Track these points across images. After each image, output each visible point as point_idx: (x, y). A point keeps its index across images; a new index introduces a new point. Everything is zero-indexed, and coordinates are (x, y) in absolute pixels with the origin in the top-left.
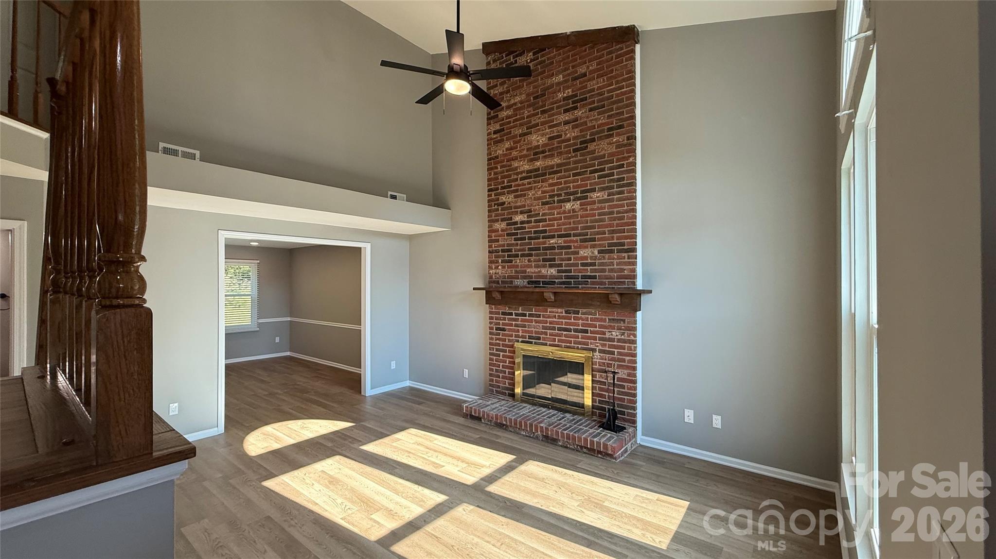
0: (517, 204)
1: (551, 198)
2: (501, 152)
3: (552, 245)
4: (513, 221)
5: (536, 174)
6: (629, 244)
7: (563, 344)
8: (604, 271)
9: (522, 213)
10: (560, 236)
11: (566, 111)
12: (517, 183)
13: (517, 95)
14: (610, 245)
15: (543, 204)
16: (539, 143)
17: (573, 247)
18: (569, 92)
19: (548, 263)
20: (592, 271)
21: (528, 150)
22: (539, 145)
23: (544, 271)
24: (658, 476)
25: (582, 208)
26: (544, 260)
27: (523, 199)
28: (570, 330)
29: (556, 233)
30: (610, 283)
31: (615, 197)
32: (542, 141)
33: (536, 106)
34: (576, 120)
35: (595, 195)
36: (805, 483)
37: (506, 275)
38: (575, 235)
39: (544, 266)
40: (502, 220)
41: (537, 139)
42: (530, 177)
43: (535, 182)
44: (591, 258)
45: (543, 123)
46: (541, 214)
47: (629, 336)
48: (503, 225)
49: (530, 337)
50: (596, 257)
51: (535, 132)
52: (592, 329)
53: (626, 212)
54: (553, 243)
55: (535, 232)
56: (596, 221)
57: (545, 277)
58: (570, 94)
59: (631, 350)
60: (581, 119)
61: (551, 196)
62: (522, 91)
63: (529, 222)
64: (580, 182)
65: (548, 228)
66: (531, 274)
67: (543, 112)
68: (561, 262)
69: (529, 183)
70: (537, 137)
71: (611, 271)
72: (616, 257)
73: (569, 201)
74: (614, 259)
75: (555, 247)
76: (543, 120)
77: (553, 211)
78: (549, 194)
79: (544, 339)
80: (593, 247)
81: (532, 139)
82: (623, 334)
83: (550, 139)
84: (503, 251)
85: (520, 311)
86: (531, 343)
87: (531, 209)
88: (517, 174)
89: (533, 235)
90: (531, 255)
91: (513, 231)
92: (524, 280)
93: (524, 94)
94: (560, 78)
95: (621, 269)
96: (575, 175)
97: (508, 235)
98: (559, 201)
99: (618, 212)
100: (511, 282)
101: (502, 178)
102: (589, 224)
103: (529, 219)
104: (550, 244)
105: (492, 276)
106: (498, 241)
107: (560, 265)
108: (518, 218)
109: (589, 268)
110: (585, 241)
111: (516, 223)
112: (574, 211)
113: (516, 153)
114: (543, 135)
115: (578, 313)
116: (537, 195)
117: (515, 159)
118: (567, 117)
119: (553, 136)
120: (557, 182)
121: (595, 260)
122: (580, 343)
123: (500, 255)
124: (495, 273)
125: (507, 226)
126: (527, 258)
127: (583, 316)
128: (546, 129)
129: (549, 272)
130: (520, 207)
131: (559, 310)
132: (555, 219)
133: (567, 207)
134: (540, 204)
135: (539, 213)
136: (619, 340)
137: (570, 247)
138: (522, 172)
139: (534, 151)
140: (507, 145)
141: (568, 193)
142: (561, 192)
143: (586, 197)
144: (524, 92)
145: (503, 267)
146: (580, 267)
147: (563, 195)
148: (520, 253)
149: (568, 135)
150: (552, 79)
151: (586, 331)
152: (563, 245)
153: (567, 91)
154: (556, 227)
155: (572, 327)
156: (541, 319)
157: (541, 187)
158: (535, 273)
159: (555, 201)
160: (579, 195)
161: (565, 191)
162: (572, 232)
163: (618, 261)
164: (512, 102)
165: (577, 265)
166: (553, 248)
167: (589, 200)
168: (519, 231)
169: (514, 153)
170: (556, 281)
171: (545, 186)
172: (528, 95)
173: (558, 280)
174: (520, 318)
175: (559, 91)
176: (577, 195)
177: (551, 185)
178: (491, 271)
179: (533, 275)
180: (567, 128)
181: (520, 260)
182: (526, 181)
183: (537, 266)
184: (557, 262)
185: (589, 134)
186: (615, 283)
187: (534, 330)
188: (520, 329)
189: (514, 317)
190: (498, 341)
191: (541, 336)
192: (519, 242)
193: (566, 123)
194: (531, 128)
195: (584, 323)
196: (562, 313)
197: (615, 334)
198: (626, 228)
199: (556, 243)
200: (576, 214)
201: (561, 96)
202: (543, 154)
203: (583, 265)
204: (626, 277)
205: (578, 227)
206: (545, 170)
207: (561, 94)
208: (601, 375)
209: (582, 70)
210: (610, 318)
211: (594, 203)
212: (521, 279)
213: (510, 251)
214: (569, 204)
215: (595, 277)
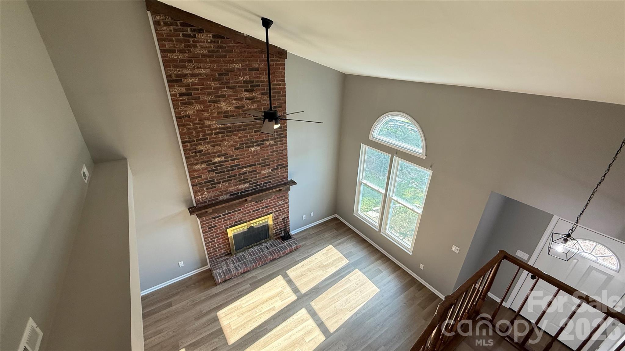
0: (214, 151)
1: (241, 145)
2: (191, 112)
3: (244, 172)
4: (213, 162)
5: (228, 131)
6: (285, 164)
7: (256, 217)
8: (274, 178)
9: (219, 156)
10: (249, 166)
11: (246, 91)
12: (212, 136)
13: (201, 67)
14: (277, 166)
15: (236, 149)
16: (228, 110)
17: (257, 170)
18: (247, 78)
19: (243, 182)
20: (269, 180)
21: (218, 113)
22: (228, 111)
23: (240, 187)
24: (314, 243)
25: (262, 150)
26: (240, 181)
27: (219, 147)
28: (259, 209)
29: (247, 165)
30: (278, 182)
31: (278, 143)
32: (230, 108)
33: (222, 81)
34: (254, 98)
35: (268, 143)
36: (331, 218)
37: (212, 196)
38: (258, 164)
39: (240, 184)
40: (203, 163)
41: (226, 106)
42: (223, 133)
43: (228, 136)
44: (268, 173)
45: (230, 96)
46: (235, 155)
47: (286, 201)
48: (204, 166)
49: (235, 222)
50: (270, 172)
51: (223, 101)
52: (270, 205)
53: (284, 150)
54: (245, 171)
55: (231, 167)
56: (270, 156)
57: (240, 190)
58: (248, 79)
59: (287, 206)
60: (257, 98)
61: (240, 144)
62: (206, 66)
63: (225, 161)
64: (259, 135)
65: (240, 163)
66: (232, 190)
67: (229, 88)
68: (251, 179)
69: (224, 137)
70: (226, 105)
71: (278, 177)
72: (280, 171)
73: (253, 146)
74: (279, 171)
75: (247, 172)
76: (229, 93)
77: (244, 153)
78: (239, 143)
79: (245, 219)
80: (269, 168)
81: (221, 105)
82: (284, 201)
83: (237, 108)
84: (206, 182)
85: (227, 212)
86: (237, 225)
87: (227, 153)
88: (211, 130)
89: (230, 168)
90: (231, 180)
91: (214, 168)
92: (227, 195)
93: (207, 68)
94: (239, 65)
95: (282, 175)
96: (255, 131)
97: (209, 171)
98: (247, 147)
99: (280, 150)
100: (217, 199)
101: (196, 132)
102: (266, 157)
103: (226, 159)
104: (243, 171)
105: (199, 200)
106: (200, 177)
107: (251, 181)
108: (217, 160)
109: (267, 179)
110: (265, 166)
111: (216, 163)
112: (256, 151)
113: (207, 115)
114: (230, 104)
115: (263, 200)
116: (230, 144)
117: (208, 119)
118: (248, 95)
119: (239, 106)
120: (245, 136)
121: (270, 174)
122: (264, 213)
123: (204, 185)
124: (202, 198)
125: (207, 166)
126: (227, 183)
127: (265, 201)
128: (232, 101)
129: (244, 186)
130: (217, 152)
131: (252, 203)
132: (245, 157)
133: (252, 150)
134: (234, 149)
135: (234, 155)
136: (282, 204)
137: (256, 171)
138: (215, 129)
139: (224, 115)
140: (198, 107)
141: (252, 142)
142: (248, 142)
143: (263, 144)
144: (208, 67)
145: (208, 193)
146: (262, 179)
147: (249, 143)
148: (221, 181)
149: (249, 107)
150: (233, 64)
151: (268, 207)
152: (251, 170)
153: (246, 77)
154: (246, 162)
155: (260, 208)
156: (242, 210)
157: (233, 139)
158: (235, 189)
159: (244, 147)
160: (259, 143)
161: (250, 141)
162: (257, 163)
163: (281, 172)
164: (196, 72)
165: (261, 179)
166: (246, 173)
167: (265, 145)
168: (219, 168)
169: (206, 115)
170: (249, 189)
171: (236, 138)
172: (212, 70)
173: (250, 189)
174: (227, 216)
175: (240, 75)
176: (258, 143)
177: (240, 137)
178: (198, 198)
179: (234, 190)
180: (248, 102)
181: (221, 185)
182: (220, 135)
183: (235, 186)
184: (248, 180)
185: (263, 108)
186: (280, 182)
187: (237, 218)
188: (228, 221)
189: (222, 216)
190: (211, 235)
191: (243, 219)
192: (220, 174)
193: (247, 99)
194: (219, 98)
195: (266, 204)
196: (254, 203)
197: (281, 203)
198: (284, 157)
199: (247, 170)
200: (258, 153)
201: (241, 79)
202: (232, 117)
203: (263, 178)
204: (284, 178)
205: (260, 160)
206: (235, 128)
207: (242, 78)
208: (276, 221)
209: (256, 65)
210: (278, 197)
211: (267, 146)
212: (224, 195)
213: (213, 181)
214: (253, 148)
215: (270, 182)
